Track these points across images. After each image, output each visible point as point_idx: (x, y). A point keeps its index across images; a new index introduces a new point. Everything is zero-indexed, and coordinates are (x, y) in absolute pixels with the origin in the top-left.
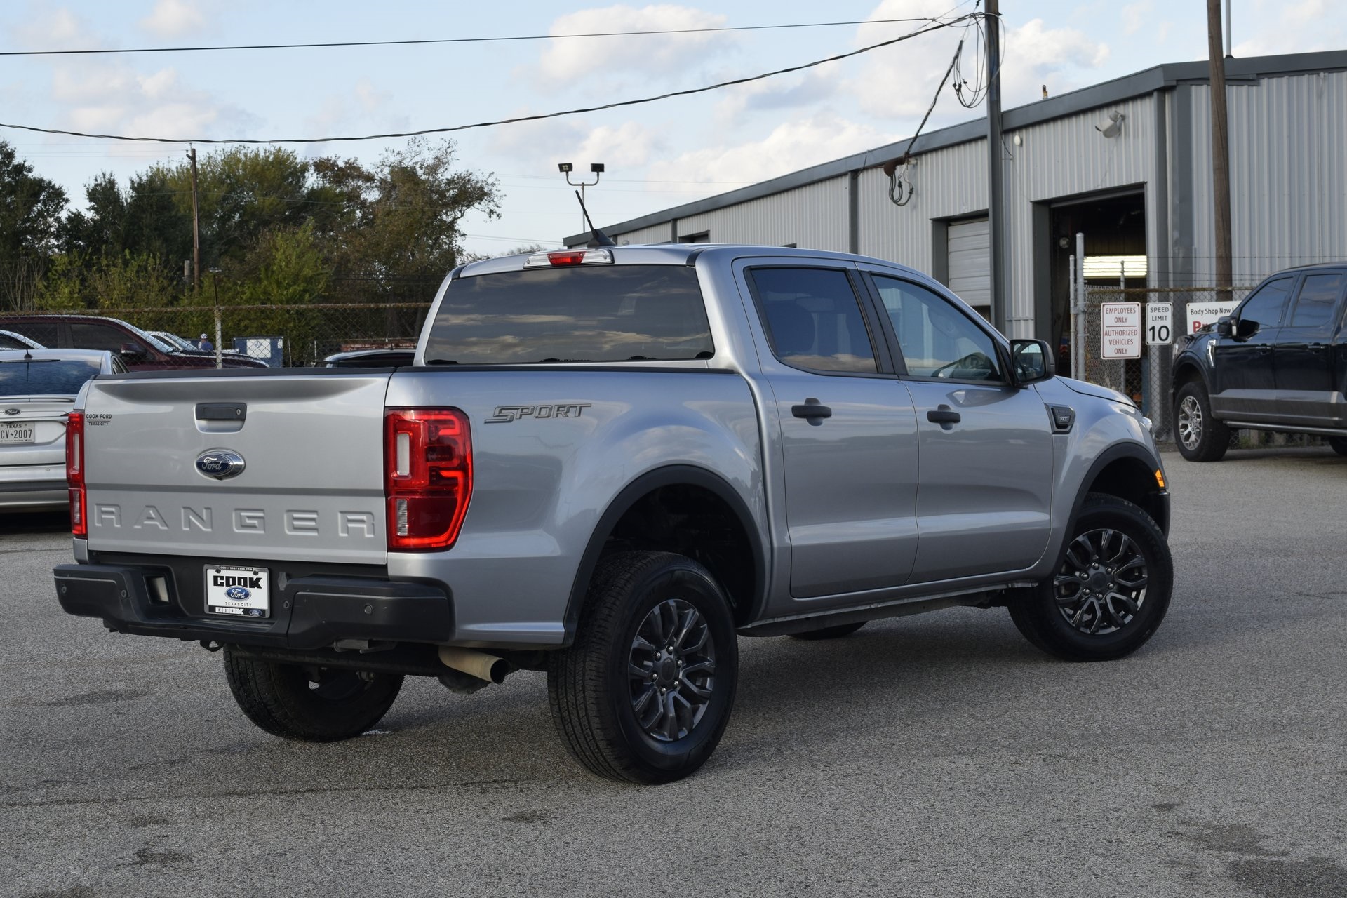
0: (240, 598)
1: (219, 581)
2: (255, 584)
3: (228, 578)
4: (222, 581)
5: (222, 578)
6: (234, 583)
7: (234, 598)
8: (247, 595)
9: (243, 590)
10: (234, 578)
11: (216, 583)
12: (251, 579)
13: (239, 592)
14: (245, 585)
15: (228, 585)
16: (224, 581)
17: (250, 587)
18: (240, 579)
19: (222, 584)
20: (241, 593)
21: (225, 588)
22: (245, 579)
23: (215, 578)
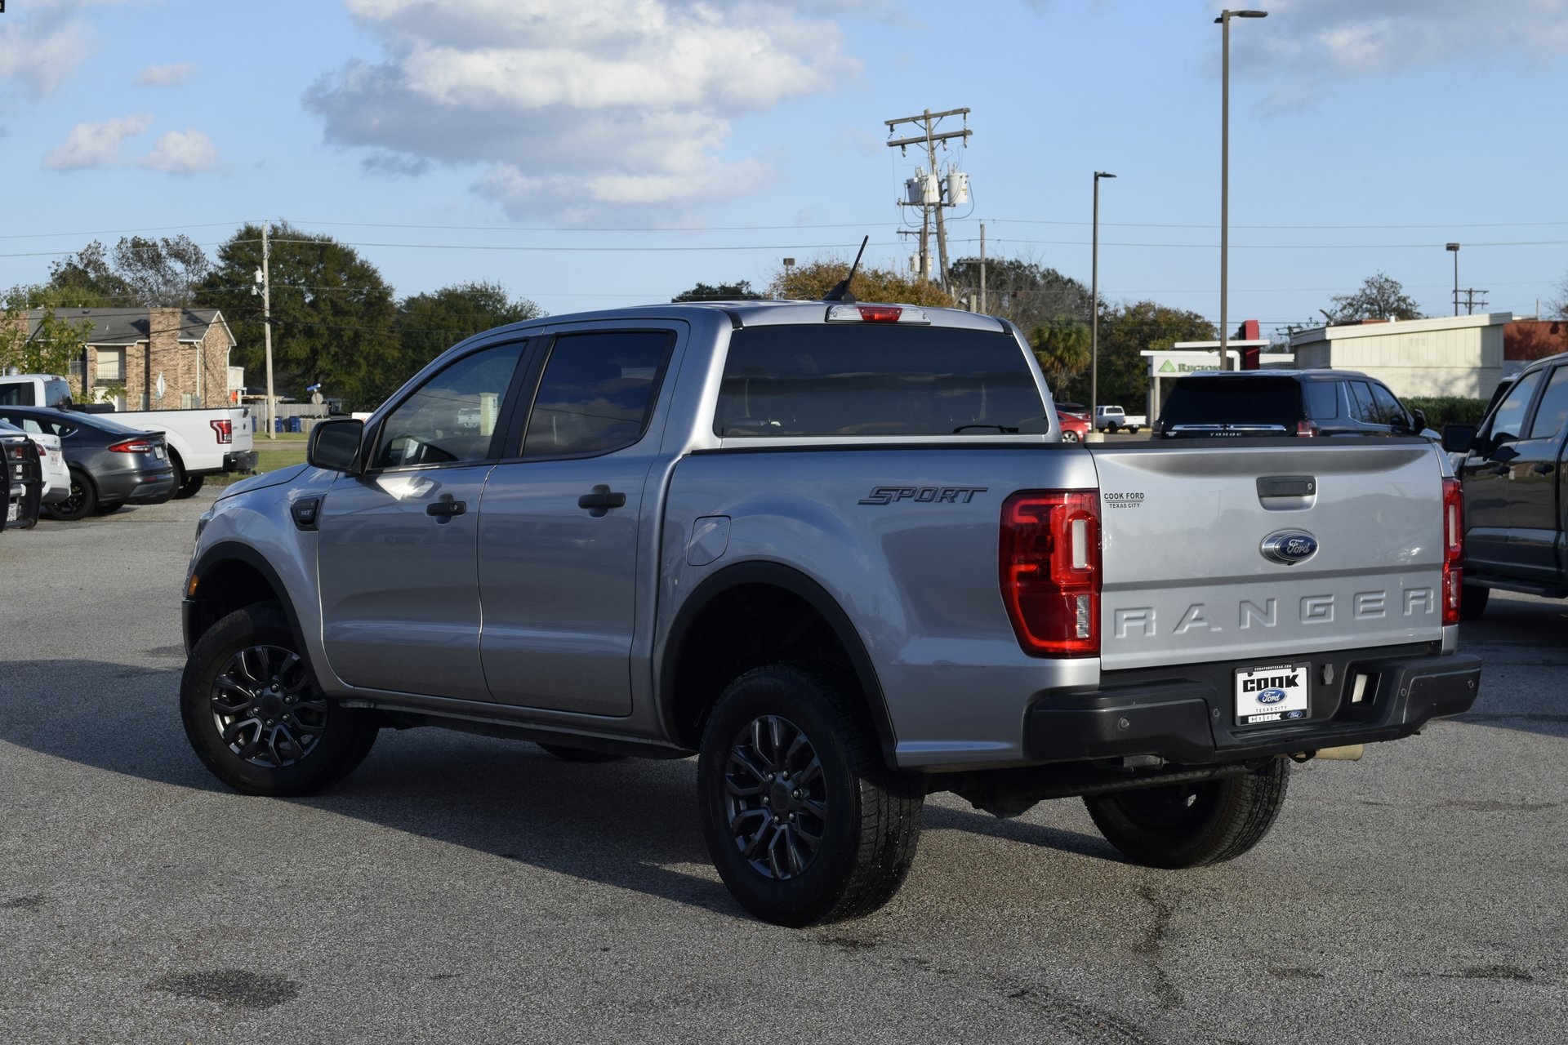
0: (1274, 702)
1: (1249, 686)
2: (1291, 682)
3: (1259, 681)
4: (1253, 685)
5: (1252, 682)
6: (1266, 686)
7: (1267, 702)
8: (1282, 697)
9: (1278, 692)
10: (1266, 680)
11: (1246, 689)
12: (1287, 677)
13: (1272, 695)
14: (1281, 685)
15: (1259, 688)
16: (1255, 685)
17: (1286, 687)
18: (1273, 680)
19: (1252, 689)
20: (1275, 695)
21: (1257, 693)
22: (1281, 679)
23: (1245, 683)
